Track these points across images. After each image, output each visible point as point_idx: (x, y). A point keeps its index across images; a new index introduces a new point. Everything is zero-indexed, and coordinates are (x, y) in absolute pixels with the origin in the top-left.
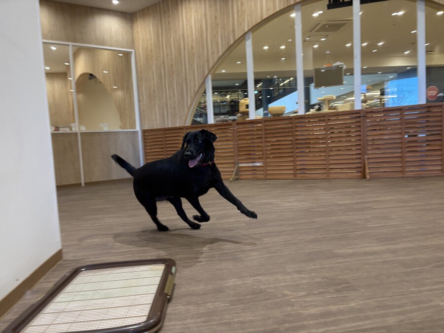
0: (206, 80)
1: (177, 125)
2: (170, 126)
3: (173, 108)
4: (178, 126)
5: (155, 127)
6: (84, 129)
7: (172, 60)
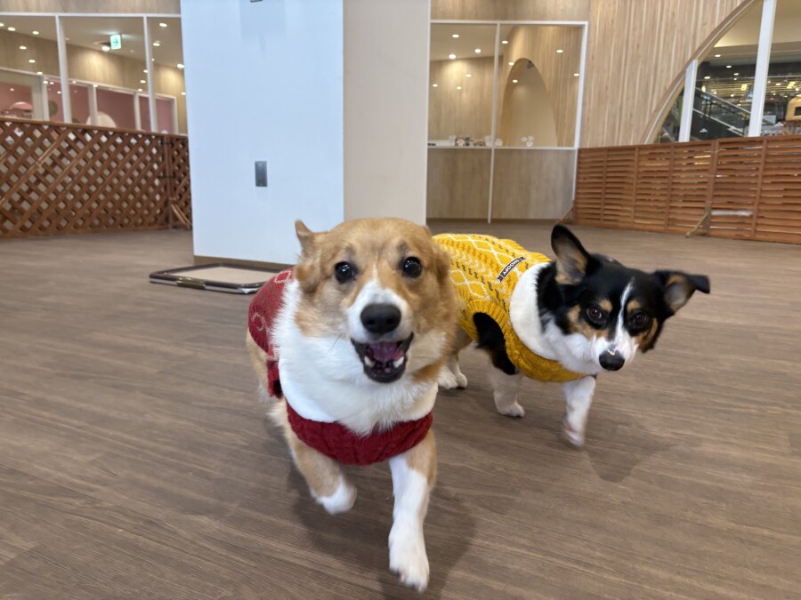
0: (688, 70)
1: (631, 143)
2: (620, 144)
5: (600, 145)
6: (499, 144)
7: (640, 37)
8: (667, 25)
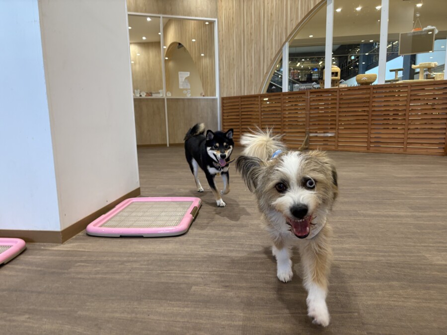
0: (283, 49)
3: (249, 76)
4: (253, 94)
5: (232, 95)
6: (169, 95)
7: (251, 28)
8: (268, 21)
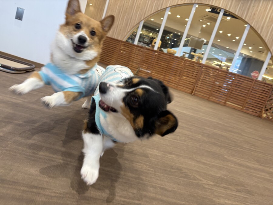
0: (141, 23)
3: (120, 29)
4: (119, 39)
7: (128, 5)
8: (137, 6)
